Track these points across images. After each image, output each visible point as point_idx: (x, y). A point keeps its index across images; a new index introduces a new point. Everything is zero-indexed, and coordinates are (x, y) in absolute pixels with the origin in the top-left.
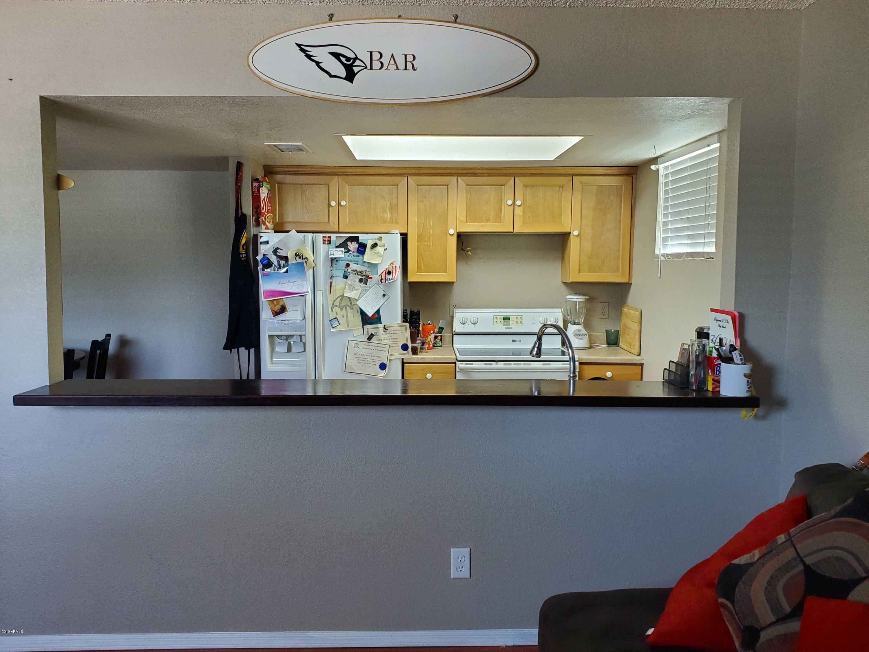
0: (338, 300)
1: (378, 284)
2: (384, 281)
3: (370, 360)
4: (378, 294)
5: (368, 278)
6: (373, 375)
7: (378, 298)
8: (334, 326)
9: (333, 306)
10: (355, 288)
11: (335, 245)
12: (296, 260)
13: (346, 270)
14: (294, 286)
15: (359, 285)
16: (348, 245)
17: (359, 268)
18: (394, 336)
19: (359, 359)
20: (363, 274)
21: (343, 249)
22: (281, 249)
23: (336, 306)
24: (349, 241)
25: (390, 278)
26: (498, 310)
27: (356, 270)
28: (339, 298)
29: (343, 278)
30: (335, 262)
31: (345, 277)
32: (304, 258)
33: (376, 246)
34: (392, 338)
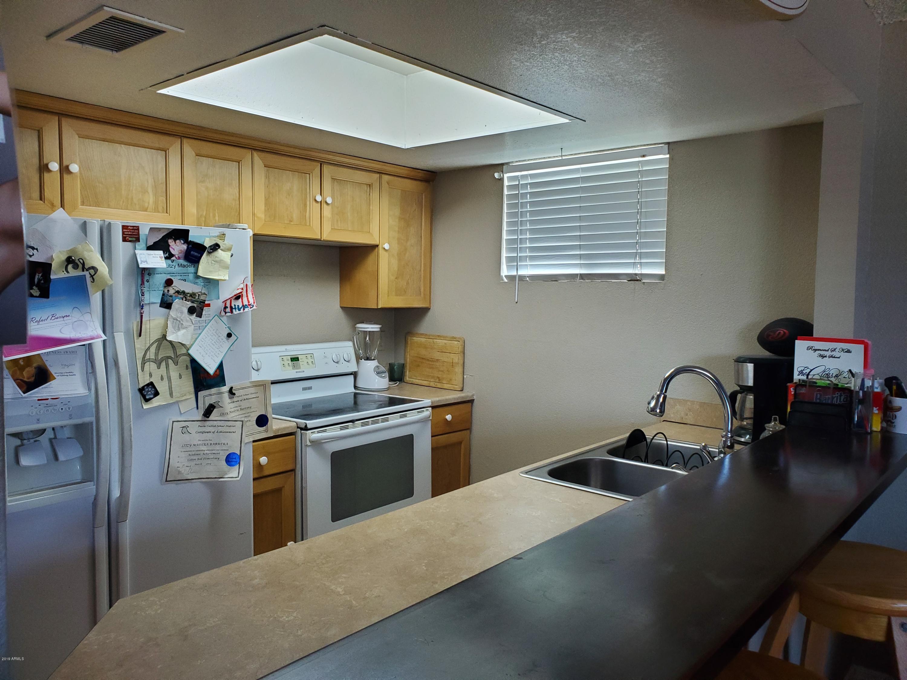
0: (153, 349)
1: (220, 315)
2: (228, 310)
3: (208, 452)
4: (219, 334)
5: (203, 305)
6: (216, 478)
7: (221, 340)
8: (147, 397)
9: (144, 362)
10: (182, 324)
11: (147, 245)
12: (68, 272)
13: (166, 291)
14: (67, 324)
15: (188, 319)
16: (169, 246)
17: (189, 288)
18: (244, 404)
19: (189, 453)
20: (194, 298)
21: (161, 252)
22: (33, 248)
23: (149, 360)
24: (171, 238)
25: (238, 306)
26: (283, 348)
27: (184, 292)
28: (155, 345)
29: (160, 306)
30: (146, 277)
31: (166, 304)
32: (86, 267)
33: (216, 250)
34: (242, 408)
